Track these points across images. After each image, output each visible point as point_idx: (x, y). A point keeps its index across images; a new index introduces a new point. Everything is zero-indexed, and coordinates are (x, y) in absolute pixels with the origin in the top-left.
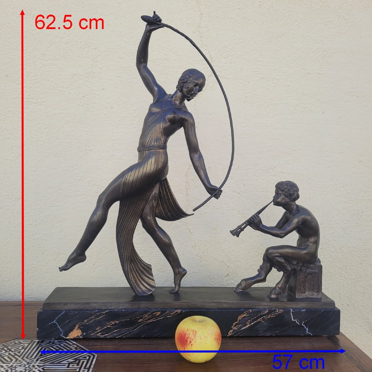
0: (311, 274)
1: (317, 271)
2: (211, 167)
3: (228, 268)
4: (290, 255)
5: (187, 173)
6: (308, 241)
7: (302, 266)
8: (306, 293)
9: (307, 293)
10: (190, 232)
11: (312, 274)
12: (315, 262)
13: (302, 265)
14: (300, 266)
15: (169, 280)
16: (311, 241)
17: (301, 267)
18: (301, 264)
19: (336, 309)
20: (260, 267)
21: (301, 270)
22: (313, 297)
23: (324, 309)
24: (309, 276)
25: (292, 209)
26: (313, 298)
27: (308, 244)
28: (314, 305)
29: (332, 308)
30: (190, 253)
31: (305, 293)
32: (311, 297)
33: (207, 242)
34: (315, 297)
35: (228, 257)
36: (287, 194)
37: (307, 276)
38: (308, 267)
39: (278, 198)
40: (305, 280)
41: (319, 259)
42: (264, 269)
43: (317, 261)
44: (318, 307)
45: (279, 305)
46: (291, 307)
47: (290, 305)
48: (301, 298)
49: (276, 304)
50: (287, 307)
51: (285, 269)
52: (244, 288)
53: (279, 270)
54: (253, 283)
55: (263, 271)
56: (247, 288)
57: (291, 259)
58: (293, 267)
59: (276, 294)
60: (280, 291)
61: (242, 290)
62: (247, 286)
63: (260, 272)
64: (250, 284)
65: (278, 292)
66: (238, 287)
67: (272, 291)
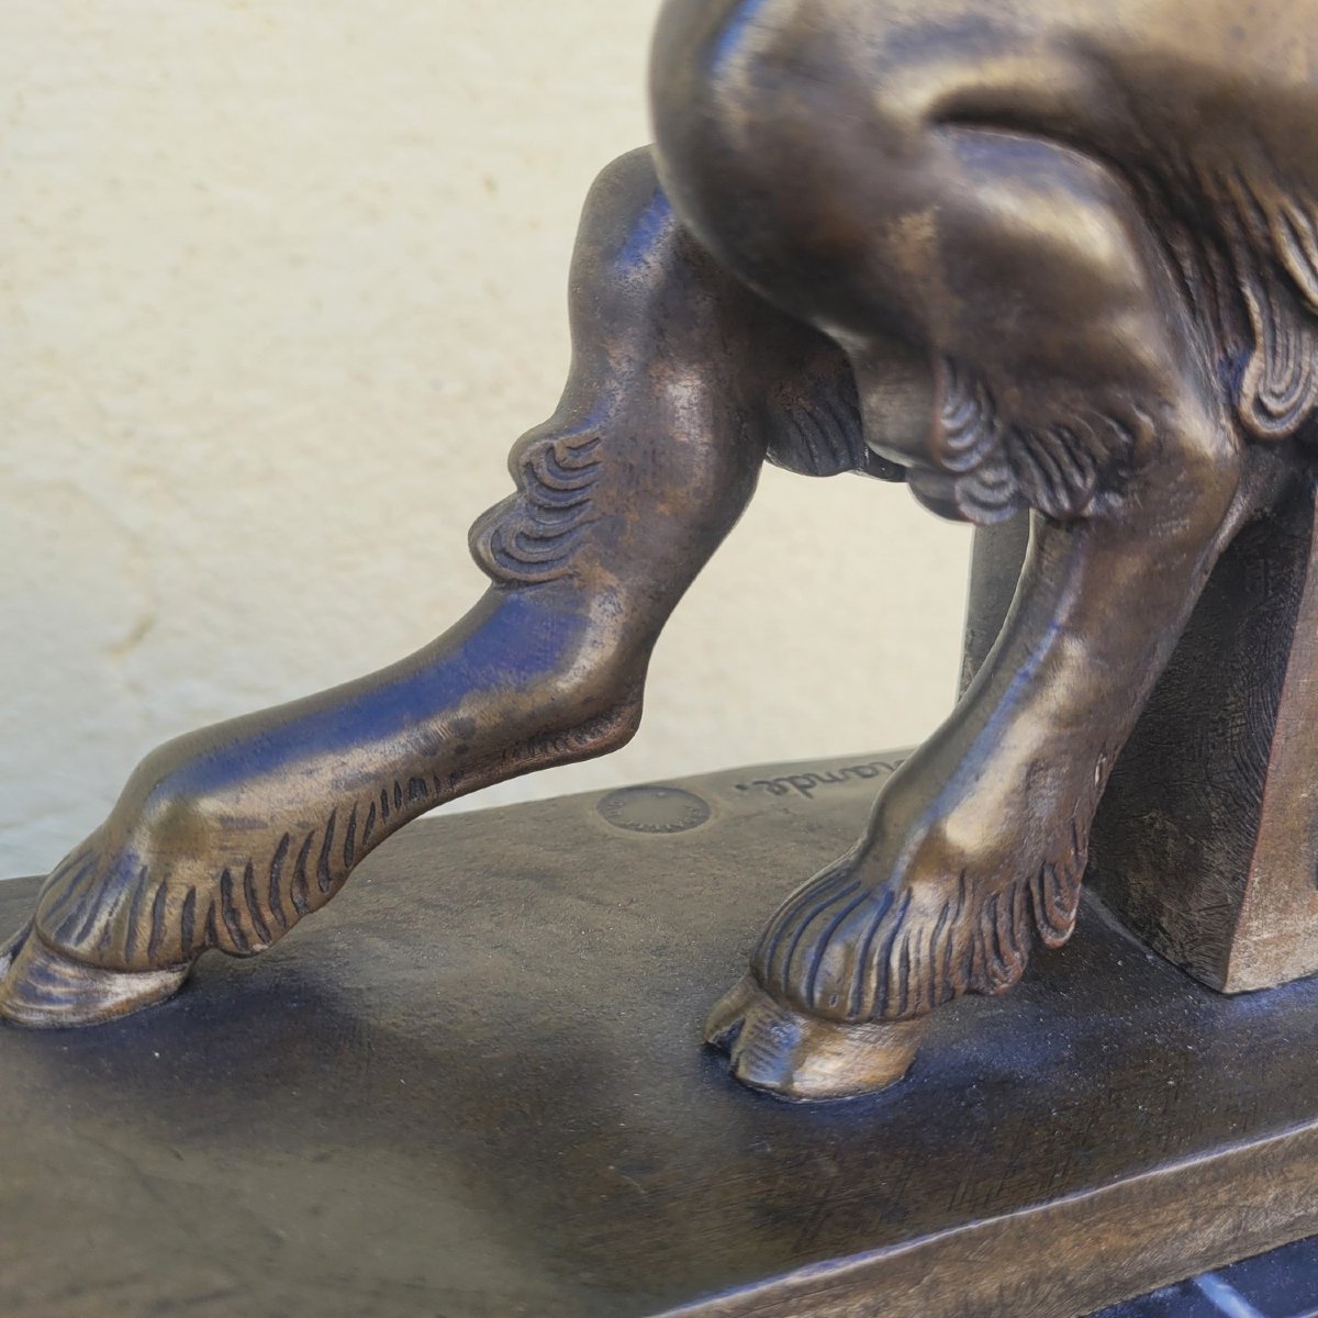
45: (1014, 1273)
46: (1228, 1243)
47: (1209, 1222)
48: (1300, 980)
49: (946, 1276)
50: (1153, 1275)
51: (1124, 437)
52: (210, 926)
53: (984, 484)
54: (397, 805)
55: (579, 551)
56: (269, 917)
57: (1287, 202)
58: (1295, 380)
59: (910, 1009)
60: (971, 939)
61: (172, 978)
62: (261, 882)
63: (533, 558)
64: (340, 833)
65: (938, 966)
66: (72, 921)
67: (784, 951)
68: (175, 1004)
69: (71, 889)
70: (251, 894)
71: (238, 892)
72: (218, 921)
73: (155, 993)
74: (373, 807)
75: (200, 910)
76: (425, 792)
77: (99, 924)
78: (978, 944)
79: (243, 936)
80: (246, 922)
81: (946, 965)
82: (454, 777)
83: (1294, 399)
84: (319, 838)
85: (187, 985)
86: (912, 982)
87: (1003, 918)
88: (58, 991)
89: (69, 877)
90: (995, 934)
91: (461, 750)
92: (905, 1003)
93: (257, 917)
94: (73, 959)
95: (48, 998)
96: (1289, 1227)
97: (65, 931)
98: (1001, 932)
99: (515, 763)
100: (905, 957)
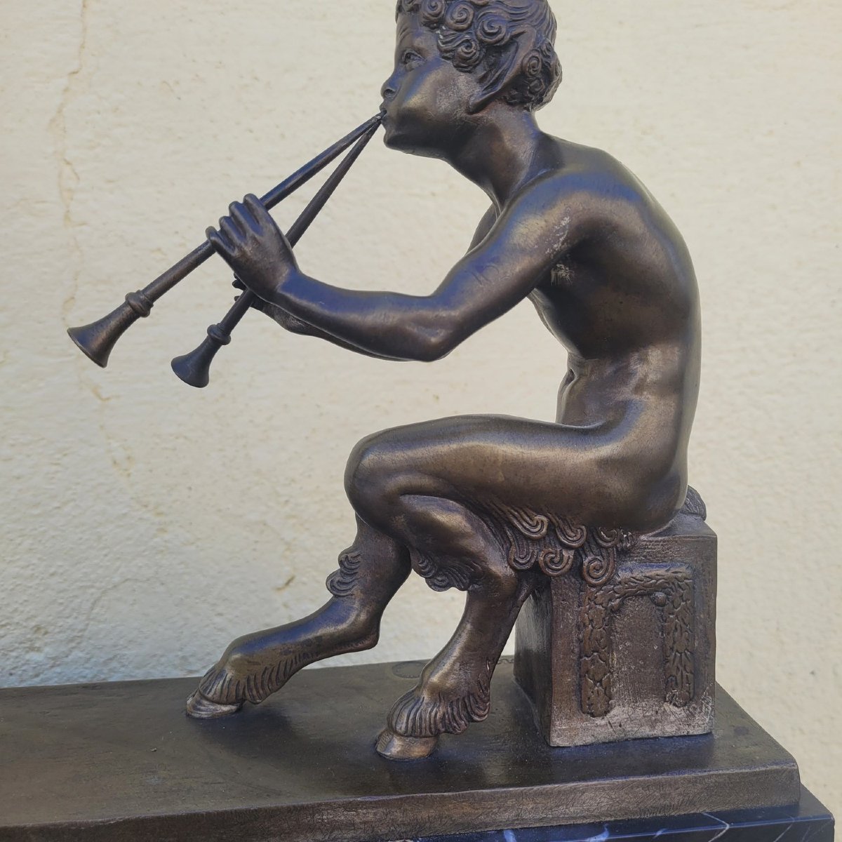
0: (645, 592)
1: (683, 571)
2: (177, 83)
3: (288, 553)
4: (501, 479)
5: (60, 111)
6: (623, 375)
7: (582, 547)
8: (612, 713)
9: (618, 713)
10: (99, 396)
11: (649, 594)
12: (670, 512)
13: (587, 540)
14: (569, 548)
15: (16, 620)
16: (640, 375)
17: (580, 552)
18: (575, 537)
19: (805, 814)
20: (341, 563)
21: (577, 570)
22: (657, 732)
23: (727, 816)
24: (633, 606)
25: (511, 161)
26: (656, 738)
27: (620, 398)
28: (664, 796)
29: (781, 800)
30: (108, 492)
31: (606, 712)
32: (646, 731)
33: (186, 438)
34: (670, 730)
35: (287, 502)
36: (468, 43)
37: (622, 604)
38: (624, 553)
39: (411, 90)
40: (610, 632)
41: (693, 495)
42: (361, 572)
43: (680, 505)
44: (692, 803)
45: (432, 812)
46: (515, 820)
47: (505, 811)
48: (584, 746)
49: (409, 808)
50: (486, 825)
51: (473, 570)
52: (244, 693)
53: (438, 580)
54: (300, 661)
55: (355, 587)
56: (261, 692)
57: (509, 508)
58: (528, 554)
59: (423, 734)
60: (444, 715)
61: (234, 708)
62: (259, 681)
63: (343, 589)
64: (282, 668)
65: (432, 722)
66: (207, 688)
67: (397, 712)
68: (233, 716)
69: (208, 679)
70: (256, 685)
71: (252, 683)
72: (246, 692)
73: (228, 711)
74: (292, 661)
75: (241, 688)
76: (308, 657)
77: (213, 690)
78: (447, 716)
79: (254, 697)
80: (255, 692)
81: (435, 721)
82: (317, 654)
83: (528, 559)
84: (276, 669)
85: (238, 710)
86: (424, 725)
87: (455, 709)
88: (202, 708)
89: (208, 676)
90: (452, 714)
91: (319, 646)
92: (421, 732)
93: (258, 692)
94: (207, 699)
95: (199, 710)
96: (541, 820)
97: (205, 690)
98: (455, 713)
99: (336, 651)
100: (421, 718)
